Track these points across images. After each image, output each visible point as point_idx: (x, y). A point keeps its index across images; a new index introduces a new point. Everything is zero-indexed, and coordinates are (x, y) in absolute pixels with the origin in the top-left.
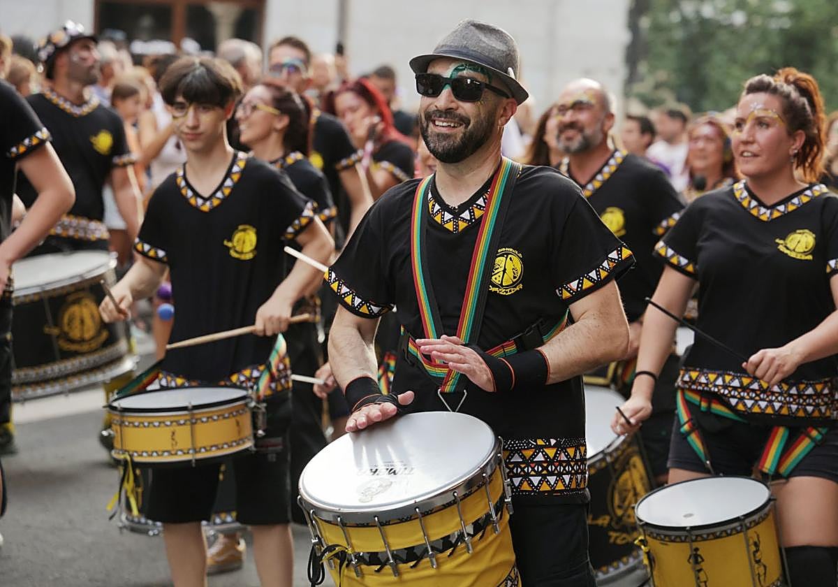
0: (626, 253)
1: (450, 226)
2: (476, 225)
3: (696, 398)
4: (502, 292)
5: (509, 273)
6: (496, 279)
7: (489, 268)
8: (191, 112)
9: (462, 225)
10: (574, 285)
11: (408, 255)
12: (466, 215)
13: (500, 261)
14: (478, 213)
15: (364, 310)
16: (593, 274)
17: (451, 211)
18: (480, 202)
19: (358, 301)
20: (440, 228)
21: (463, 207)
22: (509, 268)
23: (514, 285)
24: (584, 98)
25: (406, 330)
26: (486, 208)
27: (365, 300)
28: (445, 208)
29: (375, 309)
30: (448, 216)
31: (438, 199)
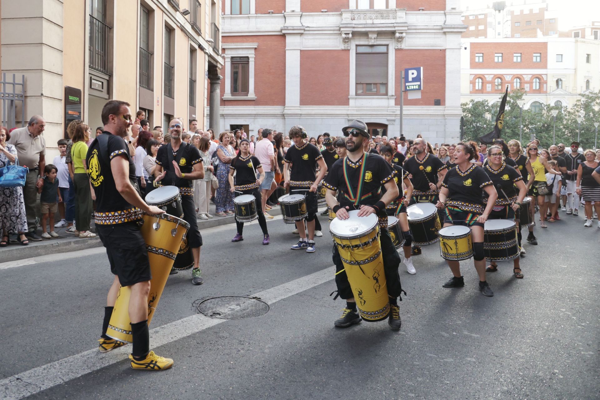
0: (396, 172)
1: (354, 167)
2: (360, 166)
3: (450, 208)
4: (368, 181)
5: (369, 177)
6: (366, 178)
7: (364, 176)
8: (339, 148)
9: (357, 166)
10: (386, 179)
11: (343, 175)
12: (358, 164)
13: (367, 174)
14: (360, 163)
15: (333, 188)
16: (390, 176)
17: (354, 163)
18: (361, 161)
19: (331, 187)
20: (352, 167)
21: (357, 162)
22: (369, 175)
23: (370, 179)
24: (418, 142)
25: (343, 191)
26: (362, 162)
27: (333, 186)
28: (352, 162)
29: (336, 188)
30: (353, 164)
31: (350, 161)
